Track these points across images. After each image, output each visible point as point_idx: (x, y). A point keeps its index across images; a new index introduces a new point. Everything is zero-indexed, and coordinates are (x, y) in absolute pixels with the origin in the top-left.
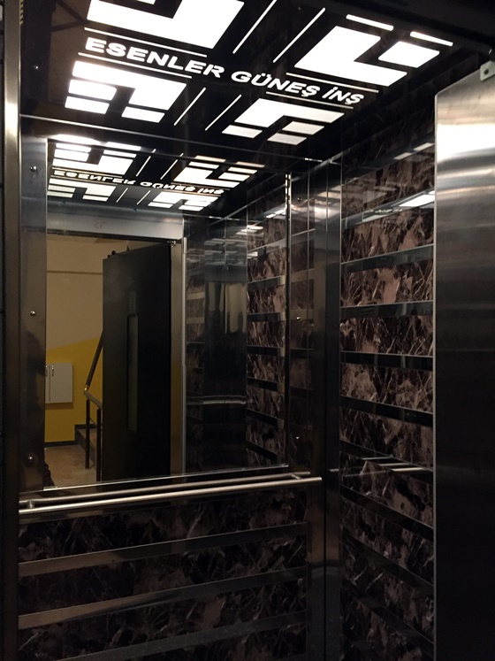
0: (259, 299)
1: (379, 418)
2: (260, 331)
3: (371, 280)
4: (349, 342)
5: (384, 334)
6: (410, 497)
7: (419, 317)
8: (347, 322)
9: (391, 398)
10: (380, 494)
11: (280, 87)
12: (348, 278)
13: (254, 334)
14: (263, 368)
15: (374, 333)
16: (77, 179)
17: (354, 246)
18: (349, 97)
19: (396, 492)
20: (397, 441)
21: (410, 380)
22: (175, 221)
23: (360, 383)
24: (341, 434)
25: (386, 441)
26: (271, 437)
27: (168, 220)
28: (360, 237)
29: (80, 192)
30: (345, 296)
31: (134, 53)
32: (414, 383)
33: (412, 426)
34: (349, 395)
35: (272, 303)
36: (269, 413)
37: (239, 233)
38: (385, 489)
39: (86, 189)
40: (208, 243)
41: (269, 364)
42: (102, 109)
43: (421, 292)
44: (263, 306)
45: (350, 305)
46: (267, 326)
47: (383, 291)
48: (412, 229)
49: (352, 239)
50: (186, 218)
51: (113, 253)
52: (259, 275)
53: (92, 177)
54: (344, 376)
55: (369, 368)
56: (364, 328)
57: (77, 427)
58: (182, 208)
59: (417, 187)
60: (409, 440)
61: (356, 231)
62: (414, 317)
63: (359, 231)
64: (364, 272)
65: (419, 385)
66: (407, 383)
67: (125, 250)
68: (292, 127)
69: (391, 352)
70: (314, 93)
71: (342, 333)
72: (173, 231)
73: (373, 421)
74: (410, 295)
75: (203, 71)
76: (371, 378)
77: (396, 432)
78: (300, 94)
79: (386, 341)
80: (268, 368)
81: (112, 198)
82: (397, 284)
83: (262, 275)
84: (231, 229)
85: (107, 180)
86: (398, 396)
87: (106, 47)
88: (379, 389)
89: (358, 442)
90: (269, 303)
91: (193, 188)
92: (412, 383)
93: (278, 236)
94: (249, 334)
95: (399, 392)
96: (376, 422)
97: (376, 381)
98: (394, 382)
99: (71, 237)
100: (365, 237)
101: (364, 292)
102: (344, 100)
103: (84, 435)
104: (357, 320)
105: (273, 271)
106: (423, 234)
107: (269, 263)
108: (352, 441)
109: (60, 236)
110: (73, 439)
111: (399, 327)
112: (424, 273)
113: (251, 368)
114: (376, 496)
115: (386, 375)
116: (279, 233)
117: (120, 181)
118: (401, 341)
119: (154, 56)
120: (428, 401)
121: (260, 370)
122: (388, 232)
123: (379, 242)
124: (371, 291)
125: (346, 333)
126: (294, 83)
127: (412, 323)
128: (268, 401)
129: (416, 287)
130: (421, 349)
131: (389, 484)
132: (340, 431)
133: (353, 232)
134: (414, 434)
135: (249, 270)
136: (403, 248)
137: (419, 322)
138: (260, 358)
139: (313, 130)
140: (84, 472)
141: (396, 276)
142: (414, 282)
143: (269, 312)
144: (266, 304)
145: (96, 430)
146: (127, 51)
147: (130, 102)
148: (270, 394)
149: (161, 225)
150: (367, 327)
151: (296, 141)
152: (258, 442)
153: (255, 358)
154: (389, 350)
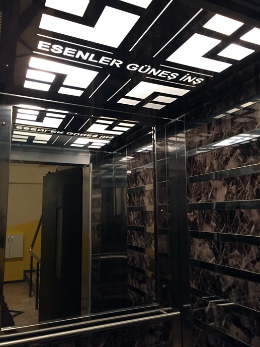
0: (135, 198)
1: (218, 274)
2: (135, 217)
3: (207, 187)
4: (194, 225)
5: (217, 221)
6: (243, 329)
7: (242, 210)
8: (192, 213)
9: (225, 261)
10: (220, 325)
11: (155, 74)
12: (191, 186)
13: (132, 218)
14: (138, 239)
15: (211, 220)
16: (30, 131)
17: (194, 167)
18: (195, 80)
19: (232, 324)
20: (231, 290)
21: (238, 250)
22: (85, 154)
23: (202, 251)
24: (191, 284)
25: (223, 290)
26: (144, 283)
27: (81, 154)
28: (199, 162)
29: (31, 139)
30: (190, 197)
31: (68, 51)
32: (241, 253)
33: (241, 281)
34: (195, 258)
35: (143, 200)
36: (142, 267)
37: (120, 161)
38: (224, 322)
39: (35, 137)
40: (103, 166)
41: (142, 237)
42: (46, 88)
43: (242, 195)
44: (137, 202)
45: (194, 202)
46: (140, 214)
47: (216, 194)
48: (234, 157)
49: (193, 163)
50: (91, 152)
51: (49, 172)
52: (134, 184)
53: (39, 130)
54: (191, 246)
55: (209, 241)
56: (204, 217)
57: (25, 271)
58: (90, 147)
59: (235, 132)
60: (240, 290)
61: (195, 158)
62: (238, 210)
63: (198, 159)
64: (202, 183)
65: (245, 254)
66: (236, 252)
67: (55, 171)
68: (159, 99)
69: (223, 232)
70: (175, 77)
71: (189, 219)
72: (84, 160)
73: (213, 276)
74: (235, 196)
75: (109, 63)
76: (210, 248)
77: (230, 285)
78: (166, 78)
79: (220, 225)
80: (141, 240)
81: (50, 142)
82: (225, 190)
83: (136, 184)
84: (117, 158)
85: (47, 132)
86: (230, 261)
87: (51, 47)
88: (216, 255)
89: (203, 289)
90: (141, 200)
91: (97, 136)
92: (240, 252)
93: (146, 162)
94: (129, 219)
95: (231, 258)
96: (215, 277)
97: (214, 250)
98: (227, 251)
99: (25, 164)
100: (201, 162)
101: (203, 194)
102: (192, 82)
103: (29, 276)
104: (199, 212)
105: (143, 182)
106: (241, 160)
107: (141, 178)
108: (199, 288)
109: (19, 164)
110: (22, 278)
111: (228, 217)
112: (243, 183)
113: (130, 239)
114: (217, 326)
115: (221, 247)
116: (146, 160)
117: (55, 132)
118: (230, 225)
119: (80, 53)
120: (252, 265)
121: (136, 241)
122: (217, 159)
123: (212, 164)
124: (207, 194)
125: (192, 219)
126: (164, 71)
127: (237, 214)
128: (142, 259)
129: (239, 192)
130: (244, 231)
131: (227, 319)
132: (191, 281)
133: (194, 159)
134: (244, 286)
135: (128, 181)
136: (228, 168)
137: (242, 213)
138: (136, 233)
139: (170, 100)
140: (28, 299)
141: (224, 185)
142: (237, 189)
143: (141, 206)
144: (139, 201)
145: (36, 273)
146: (63, 50)
147: (64, 84)
148: (143, 255)
149: (77, 156)
150: (205, 216)
151: (159, 107)
152: (136, 285)
153: (132, 233)
154: (222, 230)
